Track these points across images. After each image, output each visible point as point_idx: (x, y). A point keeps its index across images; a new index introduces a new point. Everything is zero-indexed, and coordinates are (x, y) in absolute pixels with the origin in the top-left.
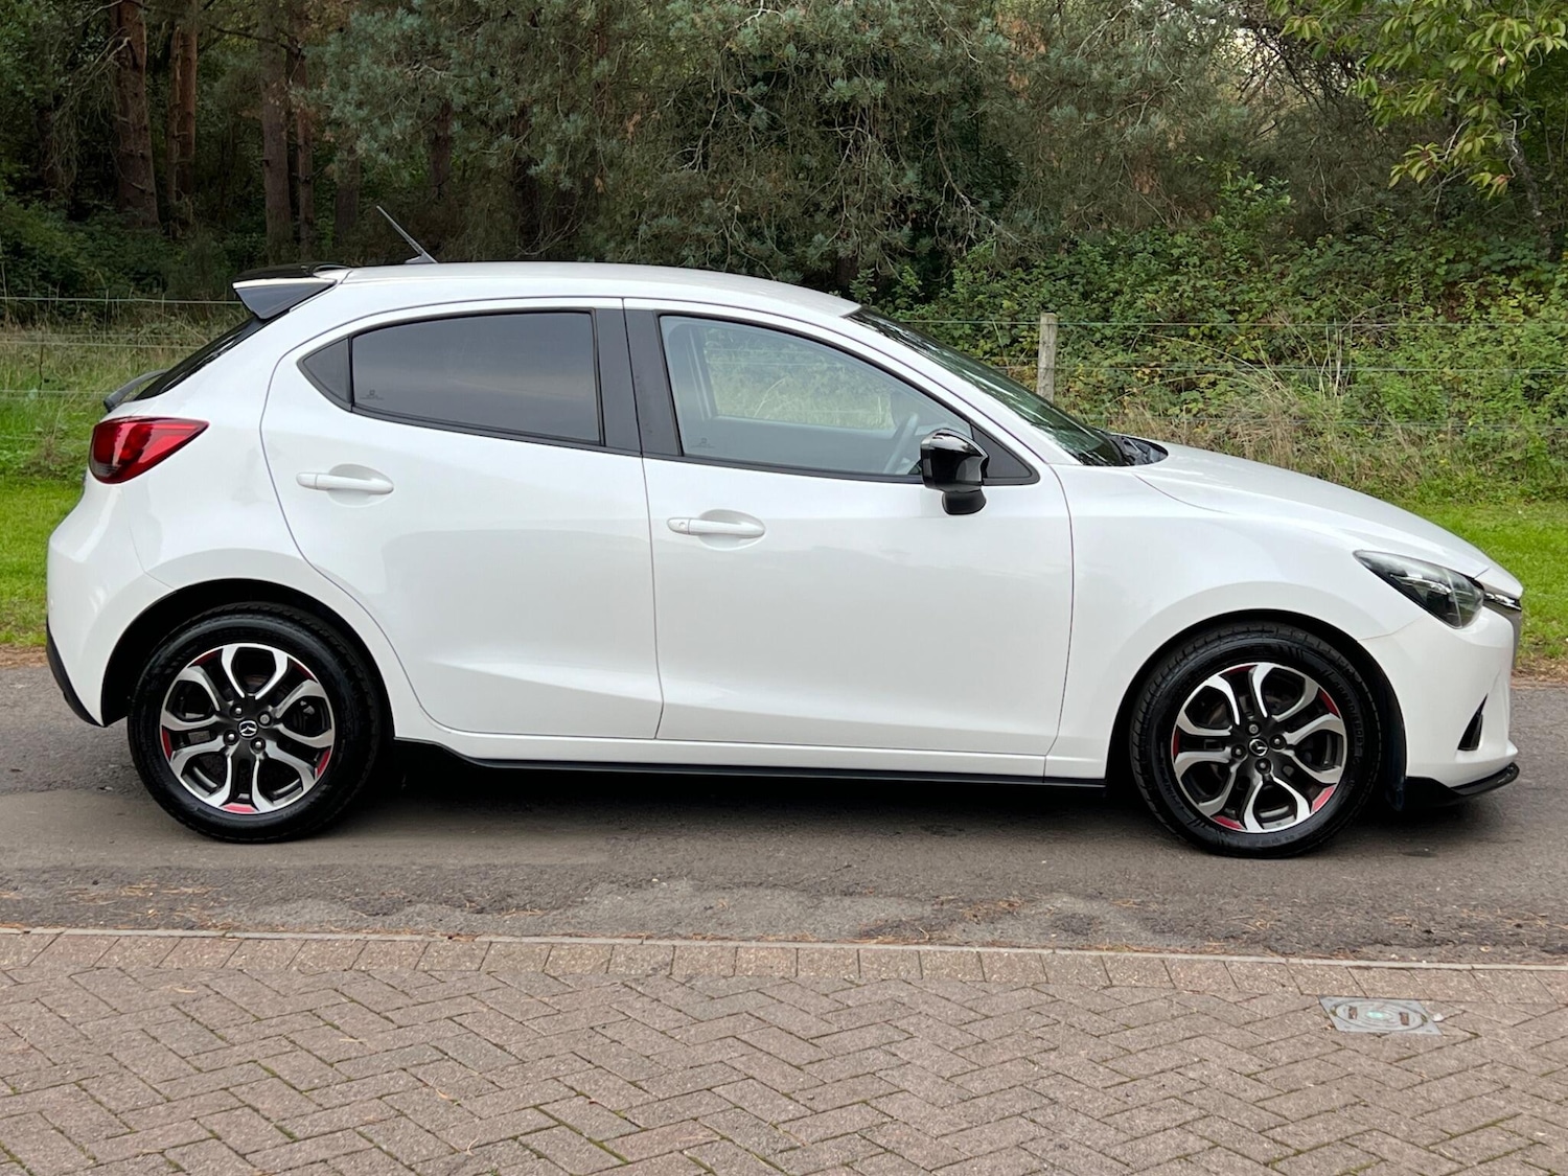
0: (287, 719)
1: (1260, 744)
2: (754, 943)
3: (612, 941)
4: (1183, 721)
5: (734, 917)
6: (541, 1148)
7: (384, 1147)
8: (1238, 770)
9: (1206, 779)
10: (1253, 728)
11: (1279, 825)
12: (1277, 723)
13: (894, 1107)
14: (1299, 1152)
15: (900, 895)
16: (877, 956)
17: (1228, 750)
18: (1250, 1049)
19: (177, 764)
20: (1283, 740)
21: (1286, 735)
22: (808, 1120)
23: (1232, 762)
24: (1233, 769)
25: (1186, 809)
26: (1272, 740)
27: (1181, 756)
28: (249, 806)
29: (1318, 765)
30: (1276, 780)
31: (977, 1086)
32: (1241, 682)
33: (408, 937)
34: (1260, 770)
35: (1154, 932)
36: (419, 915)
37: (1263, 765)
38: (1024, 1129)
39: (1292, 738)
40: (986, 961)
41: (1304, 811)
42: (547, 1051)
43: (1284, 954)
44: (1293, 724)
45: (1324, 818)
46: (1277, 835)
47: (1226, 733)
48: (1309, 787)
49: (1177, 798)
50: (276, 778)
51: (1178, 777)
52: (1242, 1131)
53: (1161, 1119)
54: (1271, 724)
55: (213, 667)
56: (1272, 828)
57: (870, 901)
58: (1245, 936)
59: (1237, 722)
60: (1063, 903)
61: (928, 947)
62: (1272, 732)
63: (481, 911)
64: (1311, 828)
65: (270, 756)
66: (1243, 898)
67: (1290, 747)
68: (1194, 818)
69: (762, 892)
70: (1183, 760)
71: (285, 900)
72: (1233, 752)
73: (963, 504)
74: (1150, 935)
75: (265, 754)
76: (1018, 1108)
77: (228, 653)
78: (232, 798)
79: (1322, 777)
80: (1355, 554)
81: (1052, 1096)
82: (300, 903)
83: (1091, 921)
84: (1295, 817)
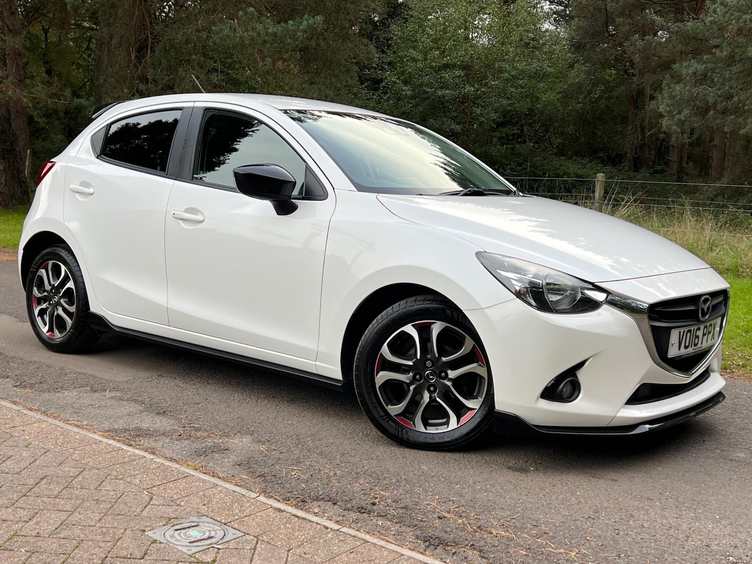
1: (431, 374)
4: (385, 350)
8: (414, 389)
9: (394, 391)
10: (429, 364)
11: (437, 429)
12: (444, 363)
17: (411, 374)
20: (447, 375)
21: (449, 372)
23: (412, 383)
24: (412, 388)
25: (379, 408)
26: (440, 374)
27: (381, 373)
28: (54, 334)
29: (469, 396)
30: (438, 399)
32: (425, 332)
34: (430, 392)
37: (432, 389)
39: (452, 374)
41: (453, 423)
44: (454, 365)
45: (465, 430)
46: (434, 436)
47: (411, 363)
48: (460, 410)
49: (374, 400)
51: (377, 386)
54: (440, 363)
56: (432, 430)
59: (419, 357)
62: (441, 370)
64: (456, 435)
67: (450, 380)
68: (383, 414)
70: (382, 377)
72: (414, 376)
79: (469, 403)
84: (448, 427)
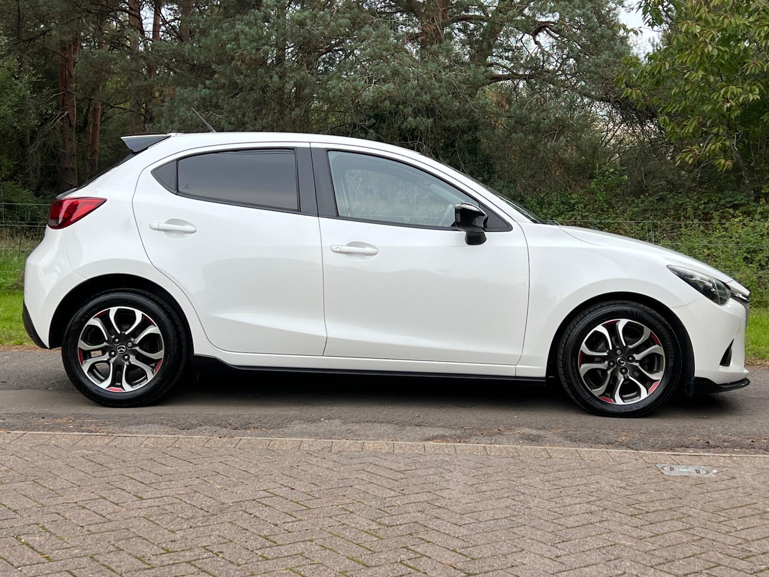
0: (141, 344)
1: (622, 360)
2: (372, 442)
3: (302, 439)
4: (584, 348)
5: (362, 433)
6: (268, 503)
7: (188, 502)
8: (611, 373)
9: (595, 377)
10: (619, 352)
11: (632, 401)
12: (631, 349)
13: (445, 494)
14: (647, 512)
15: (444, 427)
16: (434, 447)
17: (606, 362)
18: (621, 480)
19: (85, 368)
20: (633, 358)
21: (635, 355)
22: (401, 497)
23: (608, 369)
24: (609, 372)
25: (586, 393)
26: (628, 358)
27: (583, 366)
28: (121, 388)
29: (651, 371)
30: (630, 378)
31: (485, 488)
32: (612, 329)
33: (199, 437)
34: (622, 373)
35: (571, 441)
36: (205, 430)
37: (623, 371)
38: (509, 502)
39: (638, 357)
40: (488, 449)
41: (644, 394)
42: (270, 473)
43: (637, 450)
44: (638, 350)
45: (654, 398)
46: (632, 406)
47: (605, 354)
48: (647, 382)
49: (582, 387)
50: (134, 375)
51: (582, 376)
52: (618, 505)
53: (577, 501)
54: (627, 350)
55: (105, 319)
56: (629, 402)
57: (430, 428)
58: (617, 443)
59: (611, 348)
60: (526, 430)
61: (459, 444)
62: (629, 354)
63: (236, 429)
64: (648, 402)
65: (132, 363)
66: (615, 430)
67: (637, 361)
68: (590, 397)
69: (375, 424)
70: (584, 368)
71: (138, 424)
72: (609, 364)
73: (475, 239)
74: (569, 442)
75: (130, 362)
76: (506, 495)
77: (113, 311)
78: (112, 384)
79: (653, 377)
80: (667, 266)
81: (523, 491)
82: (146, 426)
83: (539, 437)
84: (640, 397)
